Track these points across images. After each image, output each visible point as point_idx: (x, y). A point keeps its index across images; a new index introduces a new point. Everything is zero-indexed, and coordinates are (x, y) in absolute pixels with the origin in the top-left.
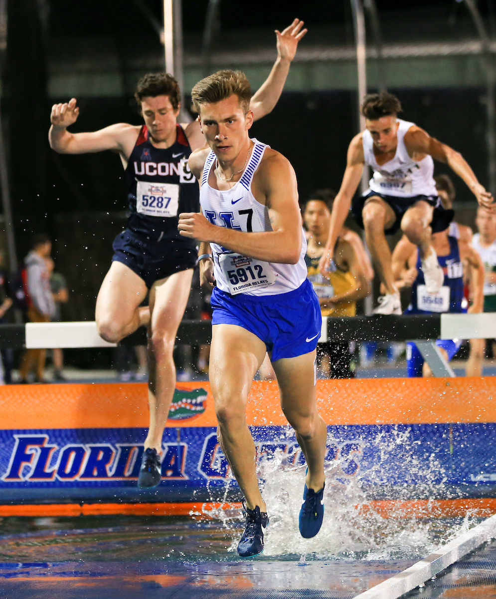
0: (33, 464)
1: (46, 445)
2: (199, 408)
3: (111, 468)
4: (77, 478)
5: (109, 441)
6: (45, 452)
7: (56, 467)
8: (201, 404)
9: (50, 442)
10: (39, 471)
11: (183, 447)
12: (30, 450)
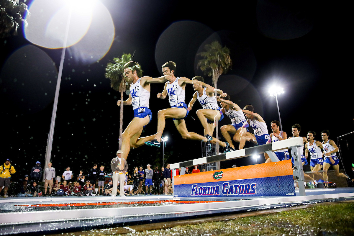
0: (195, 192)
1: (197, 187)
2: (222, 176)
3: (207, 192)
4: (202, 195)
5: (206, 186)
6: (197, 188)
7: (198, 192)
8: (222, 175)
9: (197, 186)
10: (196, 194)
11: (219, 187)
12: (195, 188)
